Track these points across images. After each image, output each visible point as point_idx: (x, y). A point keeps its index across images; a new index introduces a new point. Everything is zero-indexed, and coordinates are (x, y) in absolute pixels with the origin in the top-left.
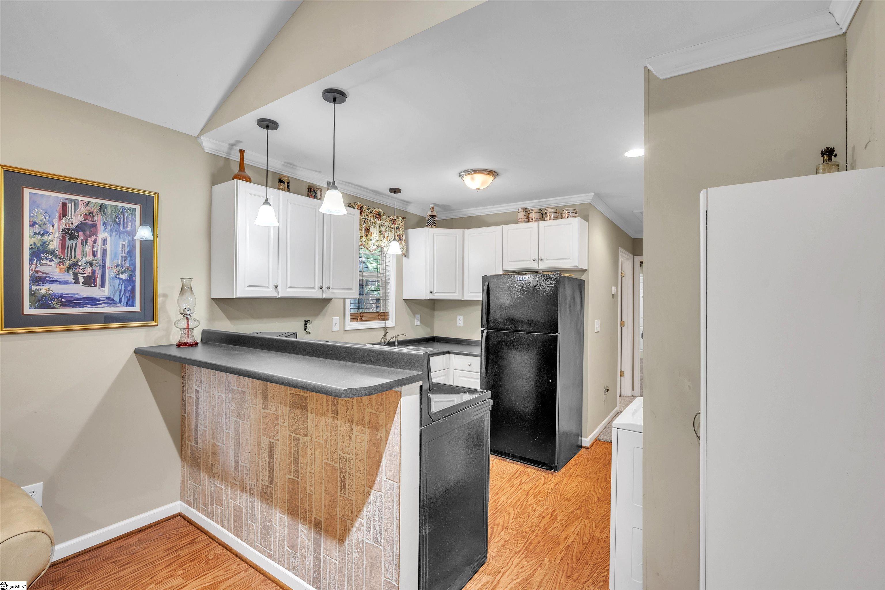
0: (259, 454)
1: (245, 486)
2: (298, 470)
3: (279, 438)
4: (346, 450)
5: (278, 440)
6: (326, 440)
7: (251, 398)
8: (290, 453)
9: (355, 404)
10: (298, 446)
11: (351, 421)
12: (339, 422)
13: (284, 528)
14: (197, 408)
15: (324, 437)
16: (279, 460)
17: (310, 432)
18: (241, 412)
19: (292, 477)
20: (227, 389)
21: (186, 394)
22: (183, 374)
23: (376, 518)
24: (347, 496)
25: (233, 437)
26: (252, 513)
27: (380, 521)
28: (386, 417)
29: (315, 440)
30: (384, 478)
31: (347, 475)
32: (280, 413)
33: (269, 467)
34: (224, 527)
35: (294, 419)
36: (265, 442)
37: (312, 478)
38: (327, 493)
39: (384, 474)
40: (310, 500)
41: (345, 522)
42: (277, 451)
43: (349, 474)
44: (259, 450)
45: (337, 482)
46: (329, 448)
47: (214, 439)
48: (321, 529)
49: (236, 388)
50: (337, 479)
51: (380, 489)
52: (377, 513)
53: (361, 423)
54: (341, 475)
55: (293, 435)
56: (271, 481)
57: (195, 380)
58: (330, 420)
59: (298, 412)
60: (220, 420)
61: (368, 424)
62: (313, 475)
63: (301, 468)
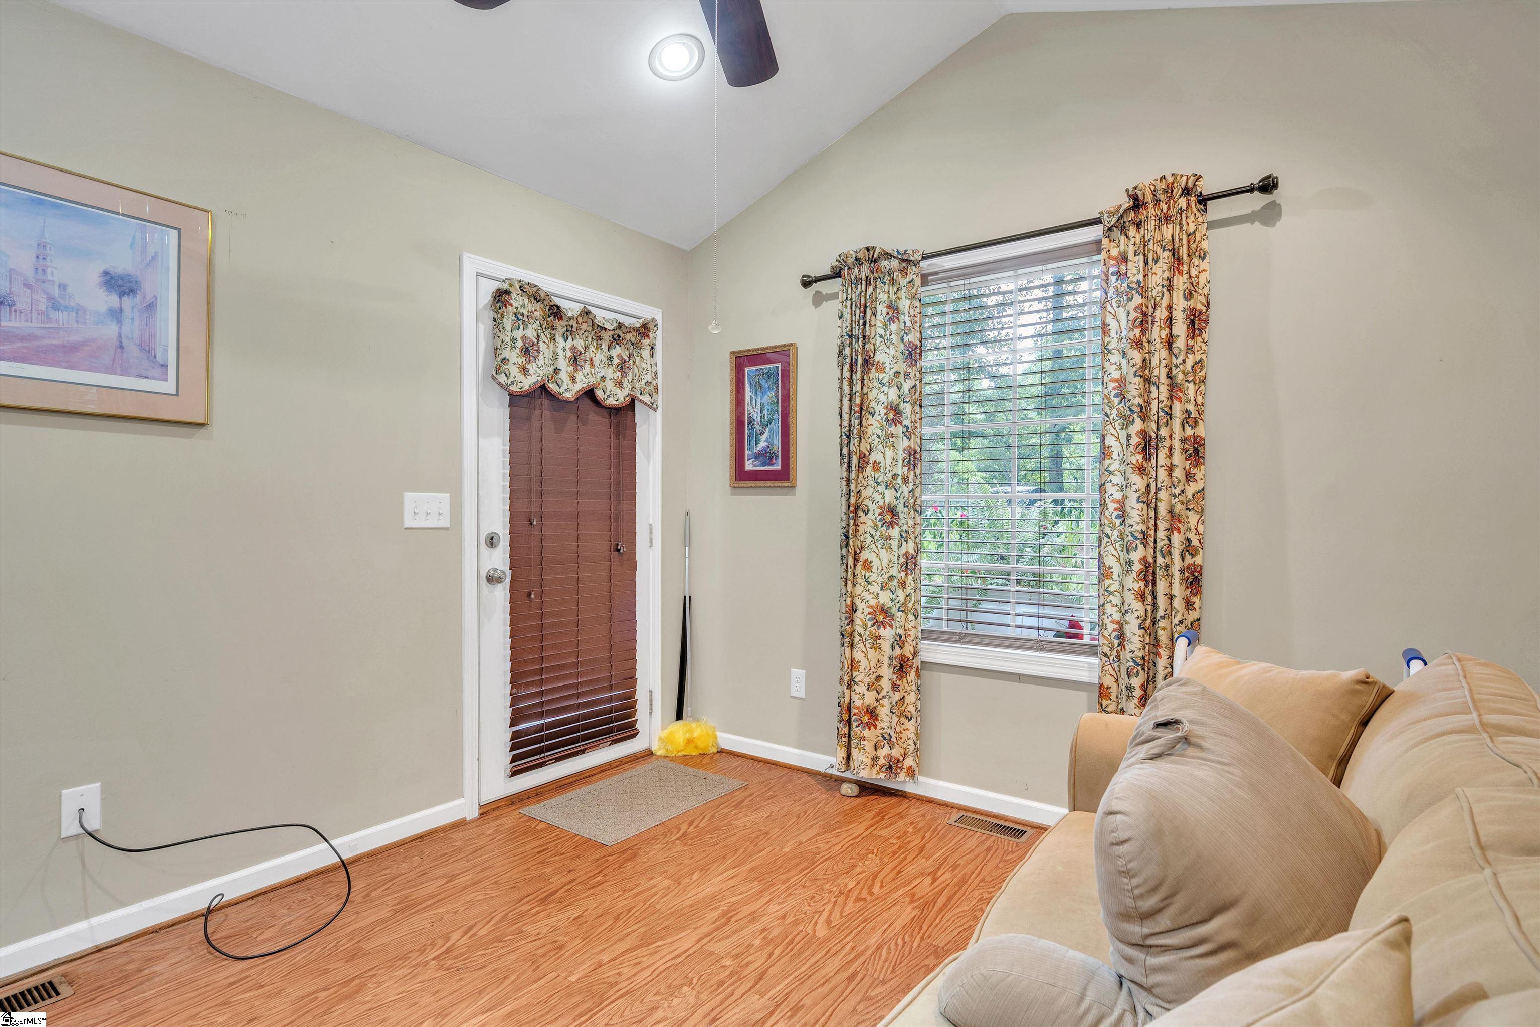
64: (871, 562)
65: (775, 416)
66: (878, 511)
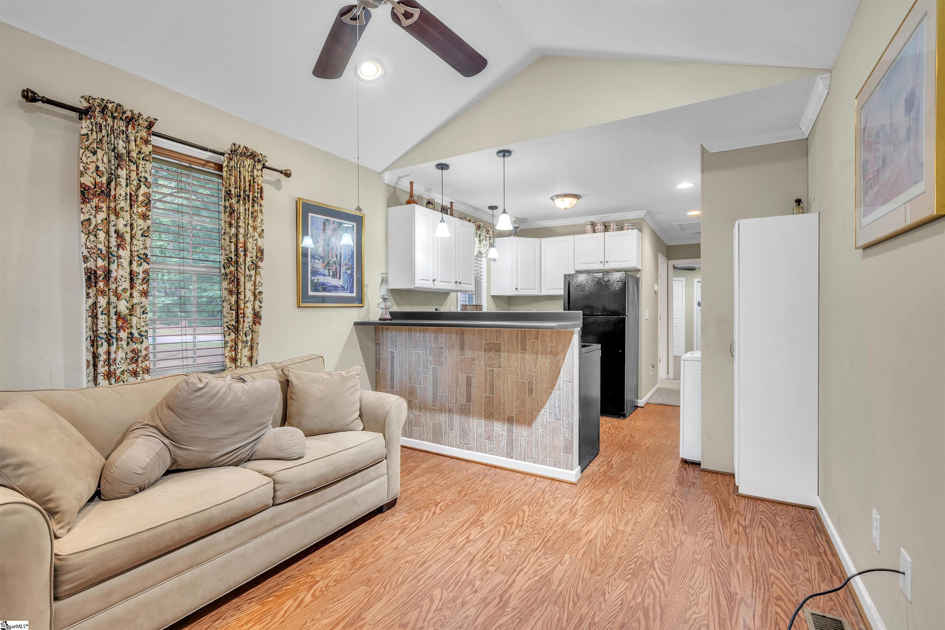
0: (457, 386)
1: (444, 409)
2: (493, 390)
3: (475, 372)
4: (533, 370)
5: (474, 374)
6: (516, 368)
7: (449, 350)
8: (486, 380)
9: (539, 343)
10: (493, 374)
11: (537, 353)
12: (527, 355)
13: (481, 428)
14: (392, 364)
15: (515, 365)
16: (476, 386)
17: (502, 364)
18: (439, 361)
19: (488, 395)
20: (424, 347)
21: (380, 356)
22: (377, 342)
23: (557, 405)
24: (534, 397)
25: (431, 378)
26: (452, 425)
27: (559, 406)
28: (563, 347)
29: (507, 369)
30: (562, 381)
31: (534, 385)
32: (476, 356)
33: (467, 391)
34: (423, 440)
35: (489, 358)
36: (463, 377)
37: (505, 392)
38: (517, 398)
39: (562, 380)
40: (504, 405)
41: (533, 413)
42: (474, 381)
43: (535, 384)
44: (457, 382)
45: (526, 391)
46: (519, 371)
47: (411, 383)
48: (513, 421)
49: (433, 345)
50: (526, 389)
51: (559, 388)
52: (557, 402)
53: (544, 353)
54: (529, 386)
55: (488, 369)
56: (469, 399)
57: (390, 345)
58: (520, 355)
59: (492, 354)
60: (418, 369)
61: (550, 353)
62: (506, 391)
63: (496, 387)
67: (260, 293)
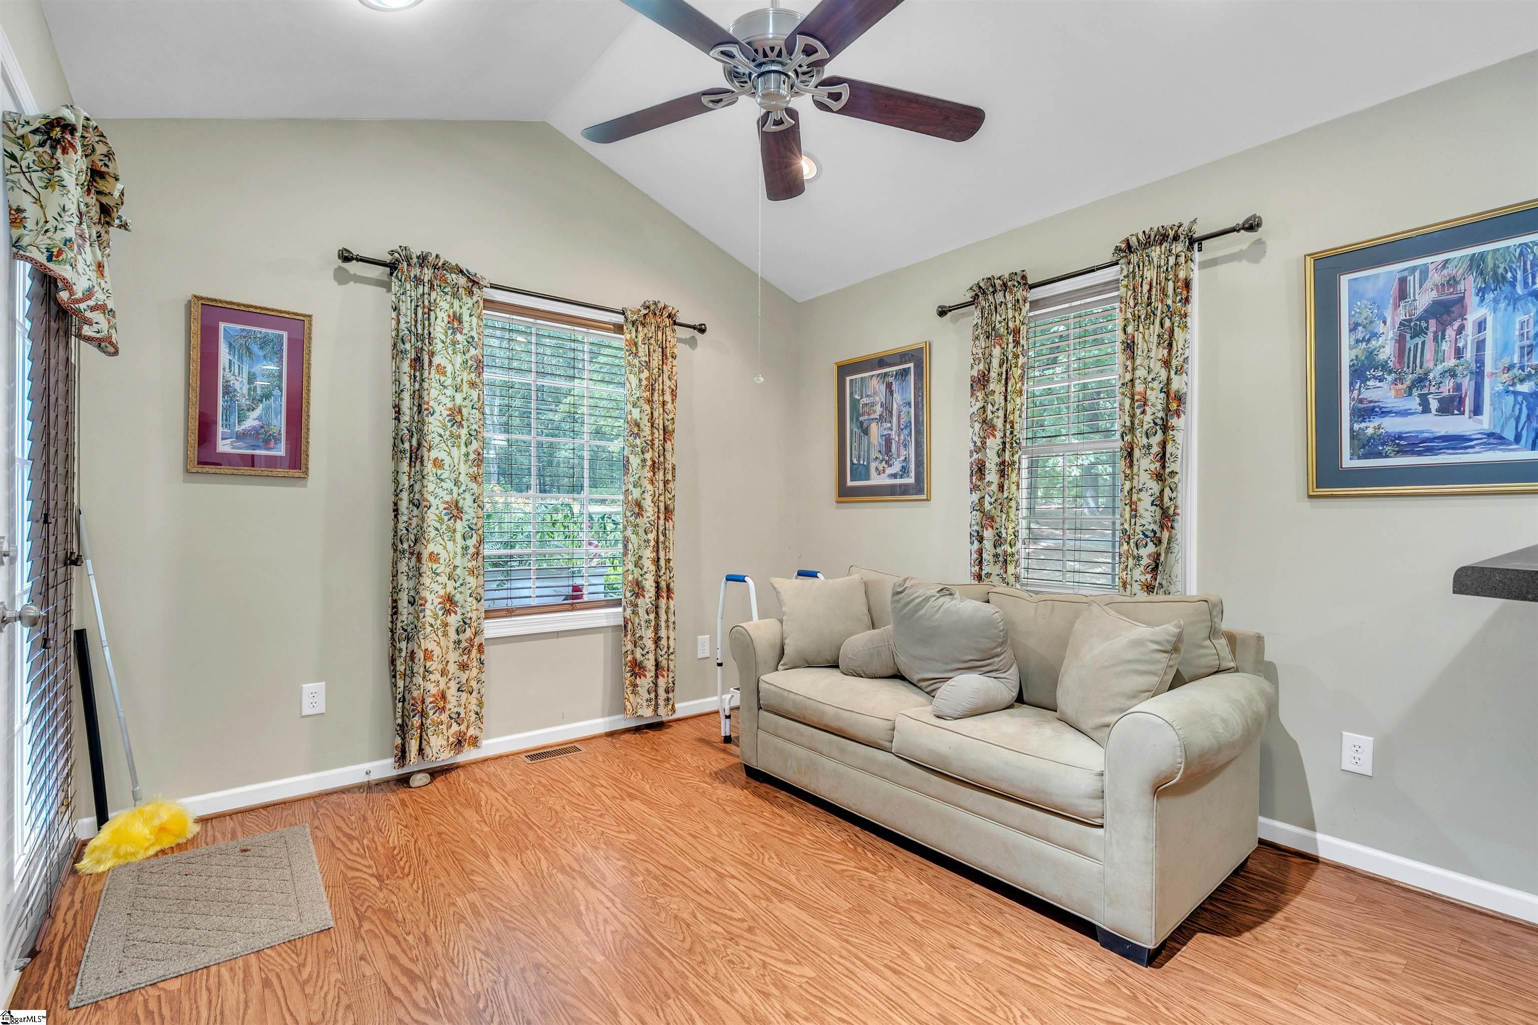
64: (438, 554)
65: (276, 392)
66: (441, 507)
67: (1173, 473)
